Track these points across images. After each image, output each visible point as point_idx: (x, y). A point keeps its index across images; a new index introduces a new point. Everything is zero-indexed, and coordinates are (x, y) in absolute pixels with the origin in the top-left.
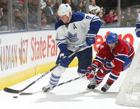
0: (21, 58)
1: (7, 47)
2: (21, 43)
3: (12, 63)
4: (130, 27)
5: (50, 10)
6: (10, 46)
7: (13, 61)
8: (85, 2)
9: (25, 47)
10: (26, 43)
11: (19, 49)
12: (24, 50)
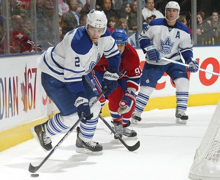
0: (24, 100)
1: (0, 81)
2: (25, 74)
3: (10, 109)
4: (213, 46)
5: (75, 17)
6: (5, 78)
7: (11, 105)
8: (136, 3)
9: (31, 81)
10: (33, 74)
11: (22, 85)
12: (30, 86)
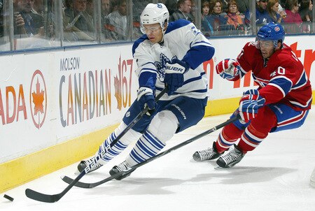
0: (118, 95)
1: (91, 73)
2: (119, 66)
3: (102, 106)
6: (96, 71)
7: (102, 102)
9: (126, 74)
10: (129, 67)
11: (116, 79)
12: (125, 80)
